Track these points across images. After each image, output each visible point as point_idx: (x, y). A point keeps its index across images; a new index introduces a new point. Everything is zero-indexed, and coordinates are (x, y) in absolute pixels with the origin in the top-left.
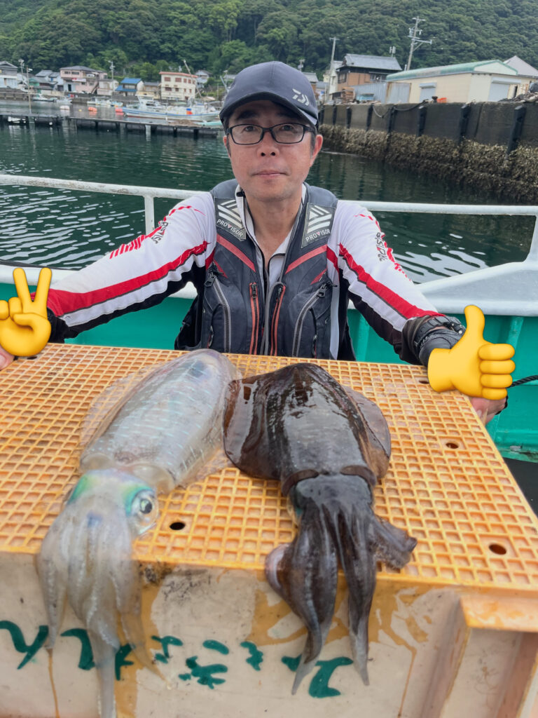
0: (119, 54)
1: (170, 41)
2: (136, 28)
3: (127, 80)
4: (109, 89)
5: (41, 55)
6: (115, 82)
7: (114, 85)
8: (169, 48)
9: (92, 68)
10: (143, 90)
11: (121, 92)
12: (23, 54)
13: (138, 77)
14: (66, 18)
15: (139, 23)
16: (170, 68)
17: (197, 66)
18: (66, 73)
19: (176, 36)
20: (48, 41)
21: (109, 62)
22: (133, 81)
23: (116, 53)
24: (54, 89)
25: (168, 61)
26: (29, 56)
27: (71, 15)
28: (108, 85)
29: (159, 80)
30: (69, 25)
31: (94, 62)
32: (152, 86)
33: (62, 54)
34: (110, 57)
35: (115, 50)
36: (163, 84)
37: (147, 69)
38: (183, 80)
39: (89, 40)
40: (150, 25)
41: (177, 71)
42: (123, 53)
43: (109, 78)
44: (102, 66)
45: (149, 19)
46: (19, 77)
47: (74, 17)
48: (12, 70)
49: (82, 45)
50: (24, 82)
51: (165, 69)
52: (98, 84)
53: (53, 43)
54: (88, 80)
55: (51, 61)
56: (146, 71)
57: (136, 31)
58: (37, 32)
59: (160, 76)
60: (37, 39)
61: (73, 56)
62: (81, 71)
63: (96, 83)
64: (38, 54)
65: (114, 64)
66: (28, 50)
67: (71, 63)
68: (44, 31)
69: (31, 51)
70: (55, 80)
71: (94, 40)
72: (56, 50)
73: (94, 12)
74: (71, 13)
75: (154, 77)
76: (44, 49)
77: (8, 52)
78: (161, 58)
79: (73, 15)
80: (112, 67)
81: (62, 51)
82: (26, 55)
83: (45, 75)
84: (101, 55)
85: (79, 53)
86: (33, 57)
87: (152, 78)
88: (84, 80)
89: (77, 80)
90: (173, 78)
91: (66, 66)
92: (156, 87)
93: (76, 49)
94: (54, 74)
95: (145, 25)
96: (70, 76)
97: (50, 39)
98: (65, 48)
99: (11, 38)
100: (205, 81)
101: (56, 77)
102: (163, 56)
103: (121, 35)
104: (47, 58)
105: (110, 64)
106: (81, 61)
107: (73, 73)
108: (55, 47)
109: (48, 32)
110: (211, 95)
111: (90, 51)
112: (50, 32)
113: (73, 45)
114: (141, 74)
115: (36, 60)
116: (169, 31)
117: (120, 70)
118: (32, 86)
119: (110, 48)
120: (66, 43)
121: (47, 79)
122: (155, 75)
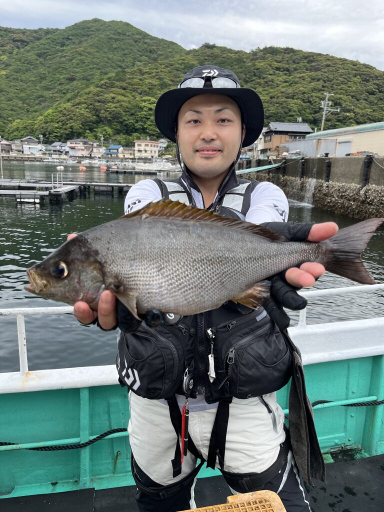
0: (107, 130)
1: (141, 121)
2: (119, 114)
3: (112, 146)
4: (100, 153)
5: (55, 132)
6: (104, 148)
7: (103, 150)
8: (141, 125)
9: (89, 140)
10: (123, 153)
11: (108, 154)
12: (43, 132)
13: (120, 144)
14: (73, 108)
15: (122, 111)
16: (141, 138)
17: (159, 136)
18: (71, 143)
19: (146, 118)
20: (60, 123)
21: (100, 135)
22: (116, 147)
23: (105, 130)
24: (63, 154)
25: (140, 134)
26: (47, 133)
27: (76, 106)
28: (99, 150)
29: (134, 146)
30: (74, 113)
31: (90, 136)
32: (129, 150)
33: (69, 131)
34: (101, 133)
35: (105, 128)
36: (136, 148)
37: (125, 139)
38: (150, 145)
39: (87, 122)
40: (129, 112)
41: (146, 140)
42: (110, 130)
43: (100, 146)
44: (96, 139)
45: (128, 108)
46: (40, 146)
47: (78, 108)
48: (34, 142)
49: (82, 125)
50: (43, 149)
51: (138, 138)
52: (92, 150)
53: (63, 125)
54: (86, 148)
55: (61, 136)
56: (124, 141)
57: (119, 116)
58: (53, 118)
59: (134, 144)
60: (53, 122)
61: (76, 133)
62: (81, 142)
63: (91, 149)
64: (53, 131)
65: (104, 137)
66: (47, 129)
67: (75, 137)
68: (58, 117)
69: (48, 130)
70: (63, 148)
71: (91, 122)
72: (65, 129)
73: (91, 105)
74: (76, 105)
75: (130, 144)
76: (57, 128)
77: (33, 130)
78: (135, 132)
79: (78, 106)
80: (102, 139)
81: (69, 130)
82: (45, 133)
83: (57, 145)
84: (95, 131)
85: (81, 131)
86: (50, 134)
87: (129, 145)
88: (83, 148)
89: (79, 148)
90: (143, 144)
91: (71, 139)
92: (132, 150)
93: (79, 128)
94: (64, 144)
95: (125, 112)
96: (73, 145)
97: (61, 122)
98: (71, 127)
99: (36, 122)
100: (165, 145)
101: (64, 146)
102: (136, 130)
103: (109, 118)
104: (59, 134)
105: (101, 137)
106: (81, 136)
107: (76, 143)
108: (64, 127)
109: (60, 117)
110: (169, 154)
111: (88, 129)
112: (62, 118)
113: (77, 125)
114: (122, 142)
115: (51, 135)
116: (141, 115)
117: (107, 141)
118: (47, 152)
119: (101, 127)
120: (72, 124)
121: (58, 148)
122: (131, 142)
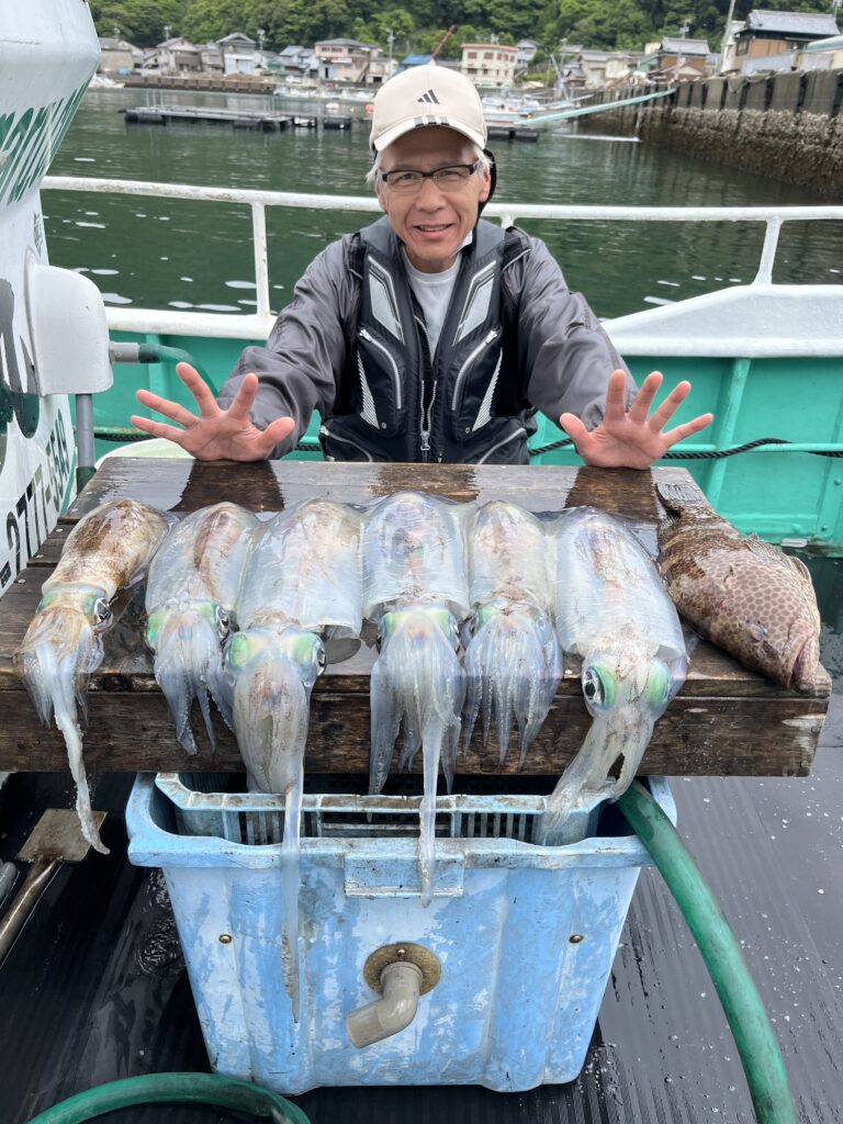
0: (402, 18)
3: (410, 58)
4: (384, 72)
5: (288, 23)
6: (394, 62)
7: (391, 67)
8: (479, 5)
9: (361, 41)
12: (262, 22)
13: (428, 52)
16: (478, 37)
17: (519, 33)
18: (324, 50)
21: (388, 30)
22: (421, 59)
23: (397, 17)
24: (305, 75)
25: (475, 27)
26: (271, 25)
28: (384, 66)
29: (460, 58)
31: (364, 32)
33: (319, 20)
34: (389, 23)
35: (397, 11)
36: (466, 62)
38: (495, 56)
41: (488, 42)
42: (409, 15)
43: (386, 56)
44: (376, 39)
46: (258, 57)
48: (246, 47)
49: (349, 5)
50: (264, 65)
51: (470, 38)
52: (368, 67)
53: (306, 3)
54: (354, 60)
55: (302, 31)
56: (440, 44)
59: (461, 51)
61: (334, 23)
62: (345, 45)
63: (365, 64)
64: (284, 19)
65: (394, 34)
66: (270, 14)
67: (331, 35)
69: (274, 17)
70: (306, 61)
72: (311, 15)
75: (452, 53)
76: (292, 12)
77: (241, 19)
78: (465, 23)
80: (391, 38)
81: (320, 16)
82: (266, 24)
83: (293, 54)
84: (375, 20)
85: (344, 18)
86: (278, 26)
87: (449, 54)
88: (349, 61)
89: (339, 61)
90: (481, 54)
91: (323, 39)
93: (340, 11)
94: (307, 52)
96: (328, 54)
98: (324, 11)
100: (530, 57)
101: (307, 57)
102: (467, 18)
104: (296, 28)
105: (388, 34)
106: (345, 30)
107: (334, 50)
108: (309, 9)
110: (537, 79)
111: (360, 15)
113: (336, 5)
114: (433, 49)
115: (281, 30)
117: (401, 44)
118: (273, 72)
119: (388, 8)
120: (325, 3)
121: (295, 61)
122: (453, 49)
